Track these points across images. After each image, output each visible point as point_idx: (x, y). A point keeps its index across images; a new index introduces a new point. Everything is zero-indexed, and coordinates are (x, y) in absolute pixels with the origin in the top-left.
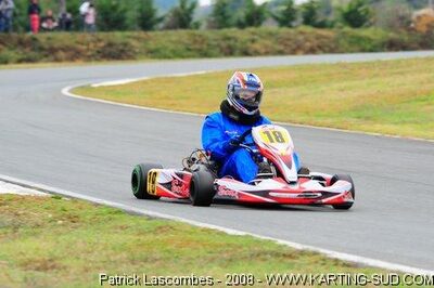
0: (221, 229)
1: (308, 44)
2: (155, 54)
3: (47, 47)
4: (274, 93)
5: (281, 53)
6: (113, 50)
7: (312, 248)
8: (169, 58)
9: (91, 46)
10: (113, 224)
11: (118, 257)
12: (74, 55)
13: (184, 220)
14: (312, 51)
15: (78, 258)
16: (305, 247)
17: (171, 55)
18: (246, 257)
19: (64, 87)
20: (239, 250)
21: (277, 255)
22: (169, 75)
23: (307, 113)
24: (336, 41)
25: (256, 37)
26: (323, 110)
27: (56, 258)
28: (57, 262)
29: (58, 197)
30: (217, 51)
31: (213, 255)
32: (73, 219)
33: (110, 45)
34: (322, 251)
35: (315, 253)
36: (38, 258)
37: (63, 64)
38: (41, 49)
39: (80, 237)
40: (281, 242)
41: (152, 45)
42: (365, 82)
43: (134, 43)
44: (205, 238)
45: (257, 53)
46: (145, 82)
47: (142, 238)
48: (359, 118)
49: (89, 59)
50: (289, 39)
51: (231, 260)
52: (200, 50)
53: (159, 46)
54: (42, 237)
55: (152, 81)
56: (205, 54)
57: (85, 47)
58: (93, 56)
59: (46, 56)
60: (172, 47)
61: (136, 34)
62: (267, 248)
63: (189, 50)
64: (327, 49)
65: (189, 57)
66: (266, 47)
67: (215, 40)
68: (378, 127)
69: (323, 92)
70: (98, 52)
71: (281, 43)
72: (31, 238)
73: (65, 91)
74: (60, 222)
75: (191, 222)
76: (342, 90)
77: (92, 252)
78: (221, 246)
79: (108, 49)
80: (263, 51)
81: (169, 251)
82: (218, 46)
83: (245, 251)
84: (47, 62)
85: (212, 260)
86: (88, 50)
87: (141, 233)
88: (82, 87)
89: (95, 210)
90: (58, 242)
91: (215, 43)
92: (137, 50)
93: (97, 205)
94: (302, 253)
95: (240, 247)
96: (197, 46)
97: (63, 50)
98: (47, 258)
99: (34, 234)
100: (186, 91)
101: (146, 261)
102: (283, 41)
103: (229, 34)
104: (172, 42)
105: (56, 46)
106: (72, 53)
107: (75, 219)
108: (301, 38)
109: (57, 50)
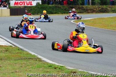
3: (86, 9)
12: (93, 11)
33: (102, 9)
37: (90, 13)
38: (84, 10)
41: (113, 9)
53: (115, 9)
57: (96, 9)
58: (97, 12)
59: (85, 11)
70: (99, 11)
97: (90, 10)
105: (88, 9)
109: (88, 10)
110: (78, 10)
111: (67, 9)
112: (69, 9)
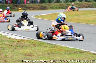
0: (68, 47)
1: (86, 6)
2: (52, 8)
3: (28, 7)
4: (78, 17)
6: (43, 7)
7: (88, 51)
8: (55, 9)
9: (38, 7)
10: (44, 46)
11: (45, 53)
12: (34, 9)
13: (59, 45)
14: (87, 7)
15: (36, 53)
16: (87, 50)
17: (56, 8)
18: (73, 53)
19: (32, 16)
20: (72, 51)
21: (80, 52)
22: (55, 13)
23: (86, 21)
24: (92, 5)
26: (89, 20)
27: (31, 53)
28: (32, 54)
29: (31, 40)
31: (66, 52)
32: (35, 45)
33: (42, 6)
34: (90, 51)
35: (89, 52)
36: (27, 53)
37: (32, 11)
38: (27, 7)
39: (36, 49)
40: (81, 49)
41: (51, 6)
43: (47, 6)
44: (64, 48)
46: (50, 14)
47: (50, 49)
49: (37, 9)
50: (82, 5)
51: (70, 53)
52: (62, 7)
53: (53, 6)
54: (28, 49)
55: (52, 14)
57: (36, 7)
58: (38, 9)
59: (28, 9)
60: (55, 7)
61: (48, 4)
62: (78, 51)
63: (59, 7)
64: (90, 7)
65: (59, 9)
69: (89, 16)
70: (39, 8)
72: (26, 49)
73: (32, 17)
74: (32, 45)
75: (61, 45)
77: (39, 52)
78: (68, 50)
79: (41, 7)
81: (56, 52)
82: (66, 6)
84: (28, 10)
85: (66, 53)
86: (37, 7)
87: (50, 48)
88: (36, 16)
89: (40, 43)
90: (32, 50)
91: (65, 6)
92: (48, 7)
93: (40, 41)
94: (86, 52)
96: (61, 6)
97: (32, 8)
98: (29, 53)
99: (27, 48)
101: (51, 54)
102: (80, 5)
103: (68, 4)
105: (30, 6)
106: (34, 8)
108: (84, 4)
109: (30, 8)
110: (21, 8)
111: (12, 8)
112: (14, 7)
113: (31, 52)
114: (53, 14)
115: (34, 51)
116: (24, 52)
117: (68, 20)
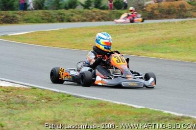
1: (97, 17)
5: (85, 21)
6: (8, 19)
8: (34, 23)
13: (106, 100)
20: (151, 116)
22: (43, 30)
24: (110, 15)
25: (73, 13)
29: (35, 88)
30: (56, 20)
32: (49, 99)
33: (7, 17)
40: (166, 112)
41: (26, 17)
42: (137, 34)
43: (18, 16)
45: (74, 21)
46: (32, 33)
47: (94, 109)
48: (143, 50)
50: (89, 15)
52: (47, 19)
53: (29, 17)
56: (50, 21)
60: (35, 18)
61: (18, 12)
63: (43, 19)
64: (106, 19)
65: (43, 22)
66: (78, 18)
67: (55, 15)
68: (155, 54)
69: (118, 38)
71: (85, 16)
74: (43, 101)
76: (127, 37)
77: (74, 117)
78: (138, 114)
80: (77, 20)
83: (154, 117)
87: (92, 107)
91: (55, 16)
92: (19, 19)
93: (55, 92)
95: (150, 115)
100: (52, 37)
102: (86, 15)
103: (61, 12)
104: (35, 15)
107: (50, 99)
108: (94, 14)
113: (57, 118)
114: (39, 33)
115: (61, 114)
116: (38, 117)
117: (77, 46)
